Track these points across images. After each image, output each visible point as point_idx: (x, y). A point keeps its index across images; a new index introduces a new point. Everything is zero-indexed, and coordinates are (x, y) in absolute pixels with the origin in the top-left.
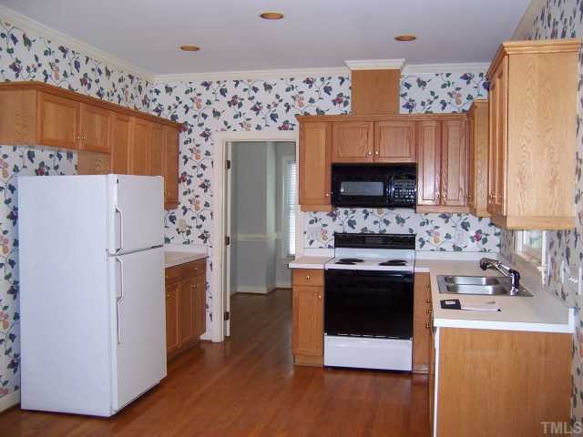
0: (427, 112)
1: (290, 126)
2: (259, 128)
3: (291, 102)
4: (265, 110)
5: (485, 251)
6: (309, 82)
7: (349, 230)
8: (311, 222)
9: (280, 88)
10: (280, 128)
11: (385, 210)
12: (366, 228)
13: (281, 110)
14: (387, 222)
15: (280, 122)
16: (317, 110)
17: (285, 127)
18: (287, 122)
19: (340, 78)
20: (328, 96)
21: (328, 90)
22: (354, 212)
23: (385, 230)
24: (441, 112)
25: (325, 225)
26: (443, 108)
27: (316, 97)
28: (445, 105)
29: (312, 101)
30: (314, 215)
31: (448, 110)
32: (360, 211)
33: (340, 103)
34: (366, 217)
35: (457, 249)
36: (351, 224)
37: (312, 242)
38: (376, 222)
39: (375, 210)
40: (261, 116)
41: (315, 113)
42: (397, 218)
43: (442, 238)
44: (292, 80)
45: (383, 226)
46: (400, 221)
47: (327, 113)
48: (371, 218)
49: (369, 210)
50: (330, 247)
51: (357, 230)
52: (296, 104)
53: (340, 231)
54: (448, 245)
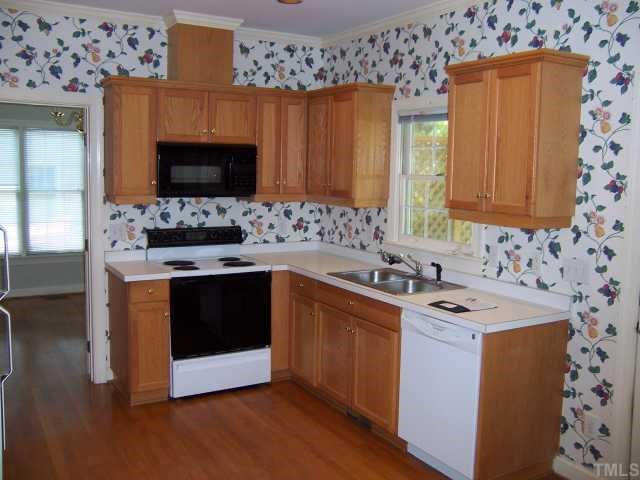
0: (249, 84)
1: (81, 87)
2: (31, 84)
3: (82, 53)
4: (40, 59)
5: (306, 240)
6: (108, 28)
7: (162, 225)
8: (113, 217)
9: (64, 31)
10: (65, 88)
11: (205, 199)
12: (182, 222)
13: (65, 62)
14: (206, 213)
15: (65, 80)
16: (119, 68)
17: (73, 86)
18: (75, 80)
19: (149, 29)
20: (135, 52)
21: (133, 43)
22: (167, 202)
23: (204, 223)
24: (264, 86)
25: (131, 220)
26: (266, 82)
27: (116, 50)
28: (268, 78)
29: (111, 54)
30: (116, 208)
31: (272, 84)
32: (174, 201)
33: (149, 62)
34: (181, 208)
35: (280, 240)
36: (165, 217)
37: (114, 244)
38: (193, 214)
39: (193, 200)
40: (34, 66)
41: (116, 73)
42: (218, 208)
43: (265, 228)
44: (82, 21)
45: (203, 218)
46: (221, 211)
47: (132, 74)
48: (188, 209)
49: (185, 199)
50: (138, 248)
51: (172, 224)
52: (90, 57)
53: (151, 226)
54: (271, 237)
